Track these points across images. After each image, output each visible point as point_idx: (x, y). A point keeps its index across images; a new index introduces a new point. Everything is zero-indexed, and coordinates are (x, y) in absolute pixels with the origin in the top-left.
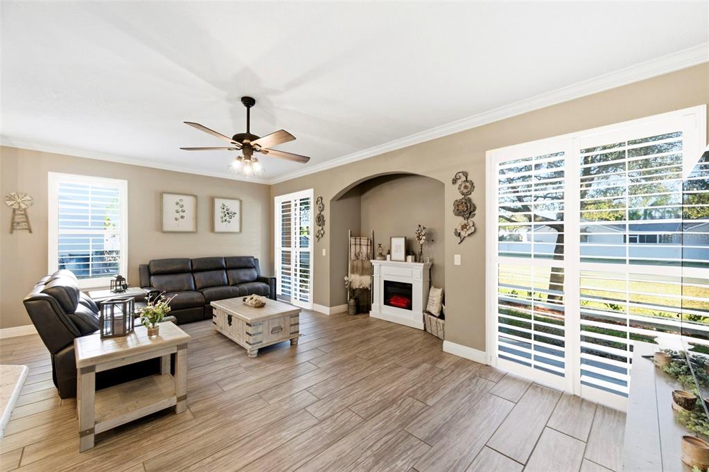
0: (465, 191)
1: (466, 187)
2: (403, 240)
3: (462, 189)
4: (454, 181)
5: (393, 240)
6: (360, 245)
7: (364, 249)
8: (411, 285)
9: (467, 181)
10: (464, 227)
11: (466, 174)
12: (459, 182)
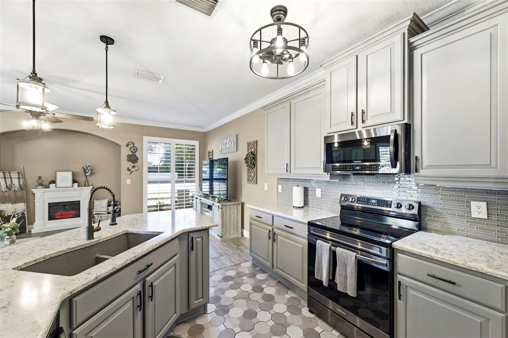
0: (133, 151)
1: (134, 149)
2: (70, 174)
3: (132, 150)
4: (127, 145)
5: (58, 174)
6: (11, 178)
7: (16, 182)
8: (79, 201)
9: (133, 147)
10: (133, 167)
11: (133, 144)
12: (130, 147)
